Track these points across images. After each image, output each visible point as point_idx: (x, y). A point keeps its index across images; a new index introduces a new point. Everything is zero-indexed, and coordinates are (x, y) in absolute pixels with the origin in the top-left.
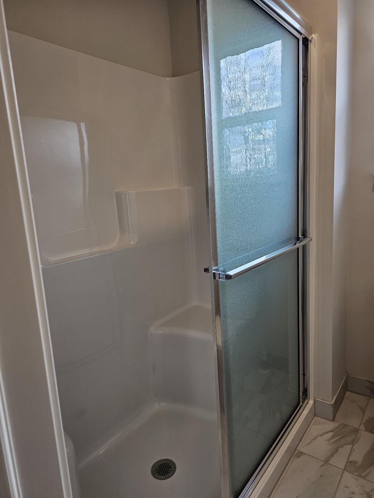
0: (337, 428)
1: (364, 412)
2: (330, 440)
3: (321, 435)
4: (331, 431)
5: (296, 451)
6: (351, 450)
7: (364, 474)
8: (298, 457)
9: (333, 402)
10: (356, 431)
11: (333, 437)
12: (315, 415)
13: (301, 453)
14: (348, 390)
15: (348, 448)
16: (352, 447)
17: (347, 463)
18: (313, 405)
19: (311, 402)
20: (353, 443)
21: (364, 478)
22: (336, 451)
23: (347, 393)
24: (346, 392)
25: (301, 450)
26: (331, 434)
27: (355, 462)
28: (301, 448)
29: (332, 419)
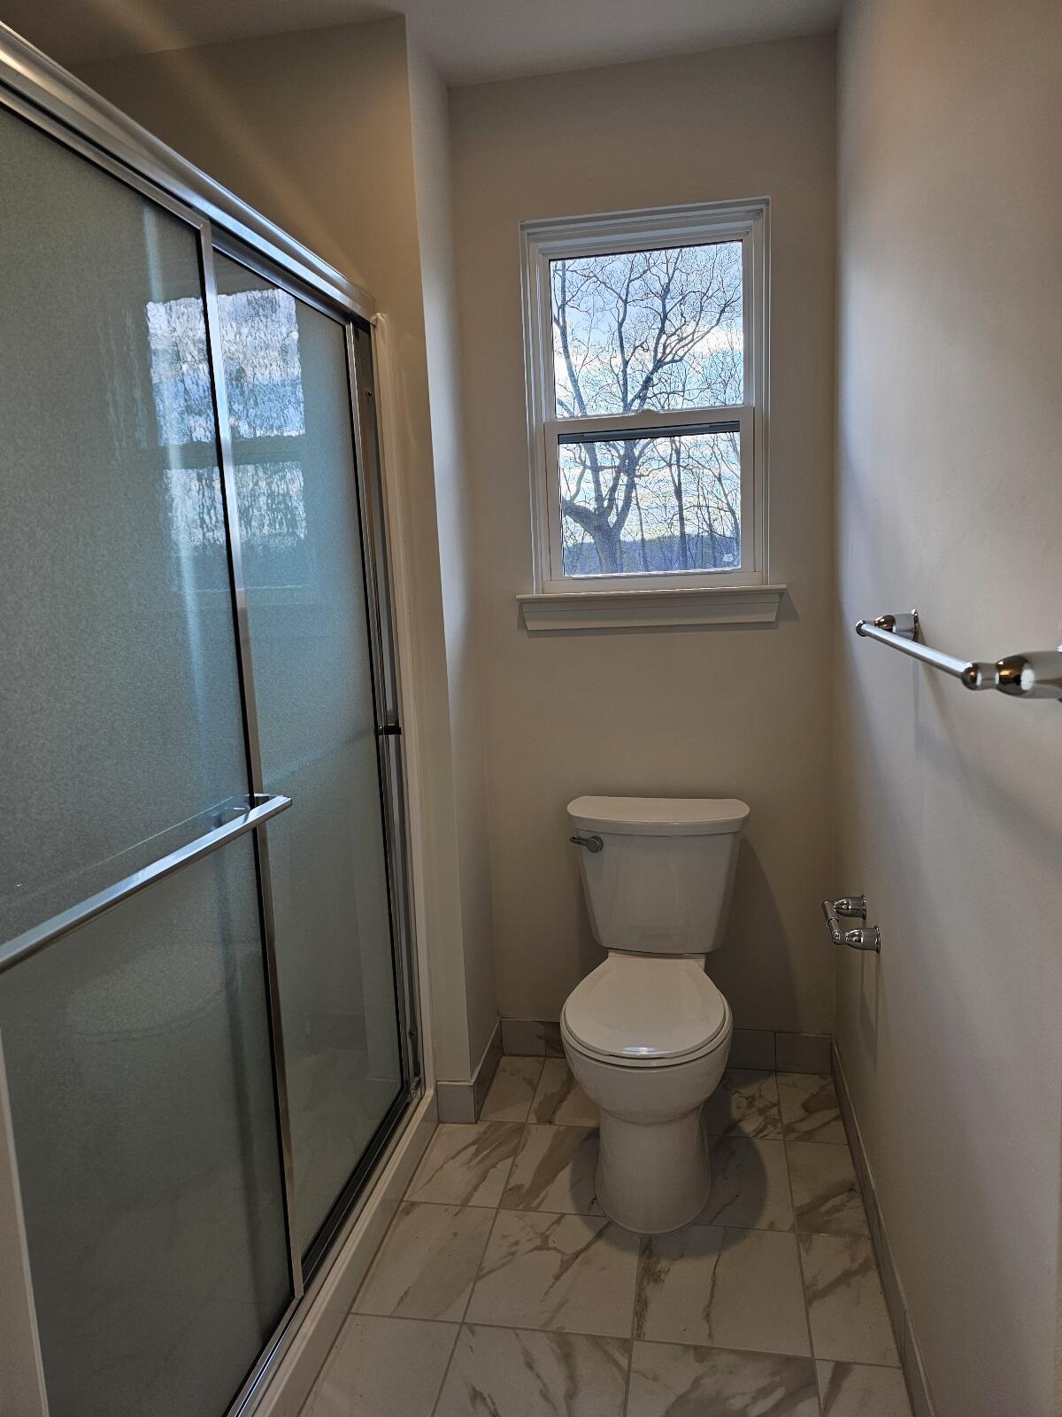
0: (485, 1133)
1: (535, 1088)
2: (471, 1160)
3: (453, 1158)
4: (473, 1144)
5: (403, 1204)
6: (512, 1166)
7: (535, 1203)
8: (408, 1213)
9: (473, 1081)
10: (520, 1129)
11: (476, 1154)
12: (439, 1120)
13: (413, 1204)
14: (504, 1054)
15: (505, 1166)
16: (514, 1161)
17: (504, 1192)
18: (433, 1097)
19: (430, 1092)
20: (515, 1152)
21: (536, 1209)
22: (483, 1177)
23: (503, 1059)
24: (500, 1060)
25: (413, 1199)
26: (473, 1149)
27: (519, 1187)
28: (412, 1196)
29: (474, 1120)
